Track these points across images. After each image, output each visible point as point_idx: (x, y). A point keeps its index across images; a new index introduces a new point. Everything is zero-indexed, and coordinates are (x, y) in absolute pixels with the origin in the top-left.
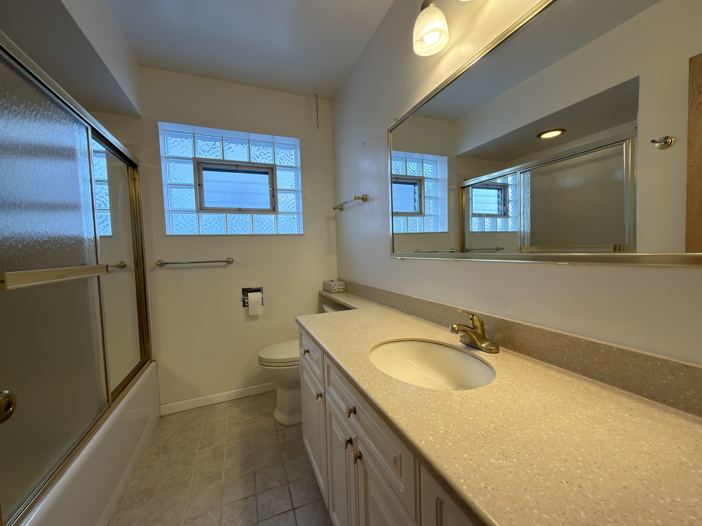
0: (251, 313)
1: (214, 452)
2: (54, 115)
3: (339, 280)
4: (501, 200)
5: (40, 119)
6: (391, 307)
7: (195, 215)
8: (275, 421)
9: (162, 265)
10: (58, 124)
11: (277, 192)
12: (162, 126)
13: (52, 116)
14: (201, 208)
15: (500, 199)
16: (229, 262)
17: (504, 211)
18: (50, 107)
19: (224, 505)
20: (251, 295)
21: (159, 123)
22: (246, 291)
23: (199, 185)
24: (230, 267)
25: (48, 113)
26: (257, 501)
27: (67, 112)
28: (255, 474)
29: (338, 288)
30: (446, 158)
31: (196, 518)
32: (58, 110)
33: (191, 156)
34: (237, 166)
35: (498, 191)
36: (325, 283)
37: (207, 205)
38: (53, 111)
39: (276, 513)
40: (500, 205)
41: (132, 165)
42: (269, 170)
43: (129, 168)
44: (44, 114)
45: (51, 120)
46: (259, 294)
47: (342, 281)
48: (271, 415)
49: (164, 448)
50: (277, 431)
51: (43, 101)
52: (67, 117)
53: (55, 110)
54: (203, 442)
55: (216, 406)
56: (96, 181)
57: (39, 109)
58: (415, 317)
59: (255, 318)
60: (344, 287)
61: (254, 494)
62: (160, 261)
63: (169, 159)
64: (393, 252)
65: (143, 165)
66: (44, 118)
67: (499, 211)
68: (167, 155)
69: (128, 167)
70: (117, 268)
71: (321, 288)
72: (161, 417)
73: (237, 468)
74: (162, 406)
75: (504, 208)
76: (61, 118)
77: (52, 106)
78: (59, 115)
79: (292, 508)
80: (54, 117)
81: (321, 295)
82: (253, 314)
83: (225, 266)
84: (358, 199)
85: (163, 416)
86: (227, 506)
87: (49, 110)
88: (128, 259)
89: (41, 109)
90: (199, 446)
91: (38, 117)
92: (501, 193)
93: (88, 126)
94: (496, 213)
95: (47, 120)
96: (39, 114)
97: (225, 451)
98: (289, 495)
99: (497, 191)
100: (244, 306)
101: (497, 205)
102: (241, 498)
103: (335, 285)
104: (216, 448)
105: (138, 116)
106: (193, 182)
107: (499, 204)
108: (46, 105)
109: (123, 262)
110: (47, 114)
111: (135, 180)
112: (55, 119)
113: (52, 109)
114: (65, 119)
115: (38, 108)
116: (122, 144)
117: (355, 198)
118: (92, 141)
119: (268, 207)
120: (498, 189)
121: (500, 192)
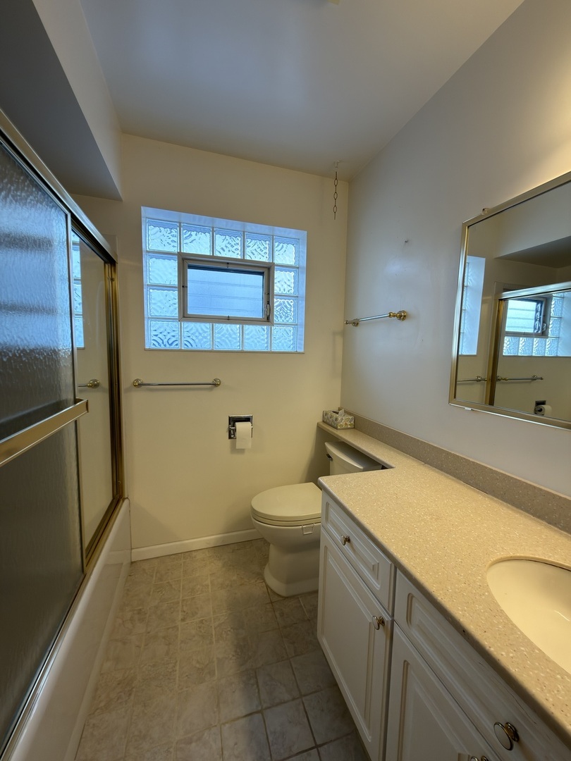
0: (238, 446)
1: (200, 627)
2: (28, 196)
3: (347, 412)
4: (540, 315)
5: (11, 202)
6: (442, 470)
7: (177, 324)
8: (267, 586)
9: (139, 385)
10: (33, 209)
11: (273, 298)
12: (146, 212)
13: (26, 199)
14: (184, 316)
15: (538, 314)
16: (215, 384)
17: (543, 329)
18: (24, 185)
19: (224, 724)
20: (238, 425)
21: (143, 208)
22: (233, 421)
23: (183, 286)
24: (217, 391)
25: (21, 193)
26: (264, 722)
27: (45, 193)
28: (256, 673)
29: (346, 424)
30: (483, 260)
31: (190, 742)
32: (34, 189)
33: (176, 250)
34: (228, 263)
35: (537, 304)
36: (326, 414)
37: (190, 312)
38: (27, 191)
39: (295, 750)
40: (537, 322)
41: (110, 261)
42: (266, 271)
43: (107, 266)
44: (17, 195)
45: (25, 204)
46: (248, 424)
47: (350, 414)
48: (260, 576)
49: (139, 612)
50: (272, 603)
51: (15, 176)
52: (44, 200)
53: (30, 190)
54: (185, 609)
55: (194, 554)
56: (75, 280)
57: (10, 188)
58: (496, 499)
59: (242, 451)
60: (352, 422)
61: (260, 708)
62: (137, 380)
63: (150, 254)
64: (455, 397)
65: (121, 262)
66: (16, 201)
67: (535, 329)
68: (148, 249)
69: (105, 263)
70: (90, 388)
71: (320, 420)
72: (132, 563)
73: (231, 659)
74: (133, 551)
75: (543, 326)
76: (37, 202)
77: (26, 184)
78: (35, 197)
79: (314, 745)
80: (28, 201)
81: (319, 429)
82: (240, 448)
83: (211, 389)
84: (394, 316)
85: (135, 562)
86: (227, 725)
87: (22, 190)
88: (102, 377)
89: (12, 188)
90: (180, 617)
91: (8, 200)
92: (541, 306)
93: (67, 212)
94: (531, 331)
95: (20, 205)
96: (10, 196)
97: (213, 627)
98: (306, 719)
99: (535, 304)
100: (230, 438)
101: (534, 321)
102: (244, 715)
103: (342, 419)
104: (201, 622)
105: (119, 199)
106: (176, 283)
107: (536, 320)
108: (18, 182)
109: (96, 381)
110: (20, 196)
111: (112, 280)
112: (30, 203)
113: (26, 188)
114: (41, 203)
115: (9, 185)
116: (102, 234)
117: (390, 315)
118: (71, 234)
119: (260, 315)
120: (538, 302)
121: (539, 305)
